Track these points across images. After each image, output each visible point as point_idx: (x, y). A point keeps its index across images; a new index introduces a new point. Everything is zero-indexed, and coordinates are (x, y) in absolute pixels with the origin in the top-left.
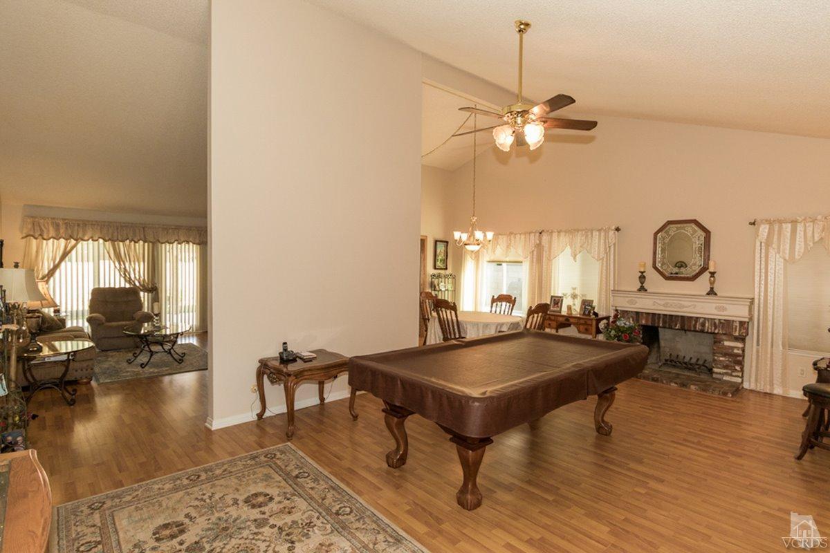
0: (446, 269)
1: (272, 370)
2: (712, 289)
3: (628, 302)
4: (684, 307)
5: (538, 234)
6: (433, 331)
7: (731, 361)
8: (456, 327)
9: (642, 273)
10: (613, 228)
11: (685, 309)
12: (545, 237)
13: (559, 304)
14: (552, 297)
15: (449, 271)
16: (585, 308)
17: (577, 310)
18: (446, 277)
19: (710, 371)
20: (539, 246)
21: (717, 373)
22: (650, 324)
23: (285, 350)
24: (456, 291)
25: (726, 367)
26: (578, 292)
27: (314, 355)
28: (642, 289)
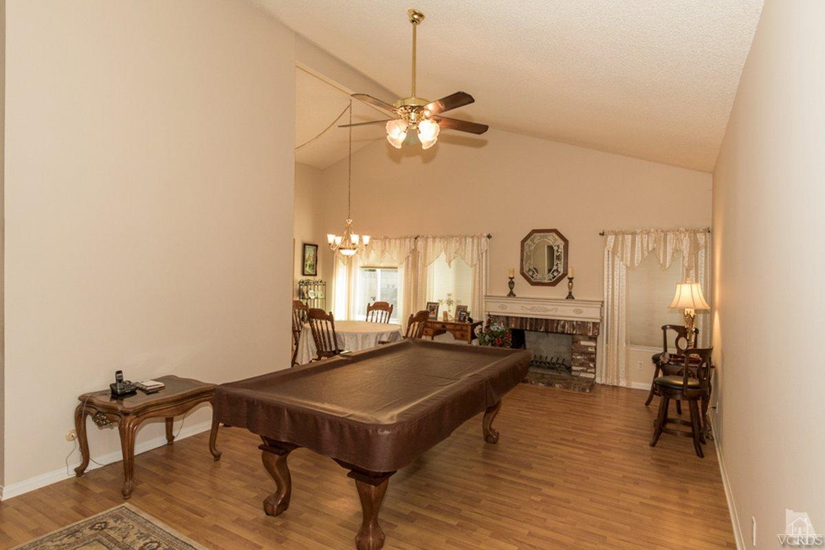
0: (316, 275)
1: (100, 409)
2: (570, 293)
3: (499, 307)
4: (548, 310)
5: (413, 240)
6: (305, 344)
7: (586, 359)
8: (332, 339)
9: (511, 278)
10: (485, 235)
11: (549, 313)
12: (420, 243)
13: (435, 311)
14: (428, 303)
15: (318, 278)
16: (461, 314)
17: (452, 316)
18: (315, 283)
19: (569, 369)
20: (414, 251)
21: (575, 371)
22: (518, 328)
23: (120, 380)
24: (326, 298)
25: (582, 365)
26: (453, 298)
27: (162, 384)
28: (511, 294)
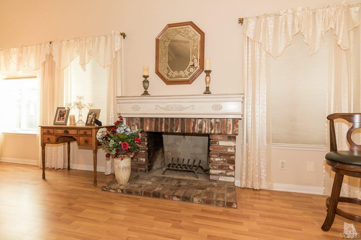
2: (208, 88)
3: (132, 108)
4: (184, 108)
5: (48, 45)
7: (224, 161)
9: (146, 77)
10: (119, 33)
11: (184, 111)
12: (55, 46)
13: (65, 115)
14: (58, 108)
17: (84, 121)
19: (206, 172)
20: (50, 56)
21: (213, 175)
22: (153, 130)
25: (221, 168)
26: (84, 101)
28: (146, 93)
